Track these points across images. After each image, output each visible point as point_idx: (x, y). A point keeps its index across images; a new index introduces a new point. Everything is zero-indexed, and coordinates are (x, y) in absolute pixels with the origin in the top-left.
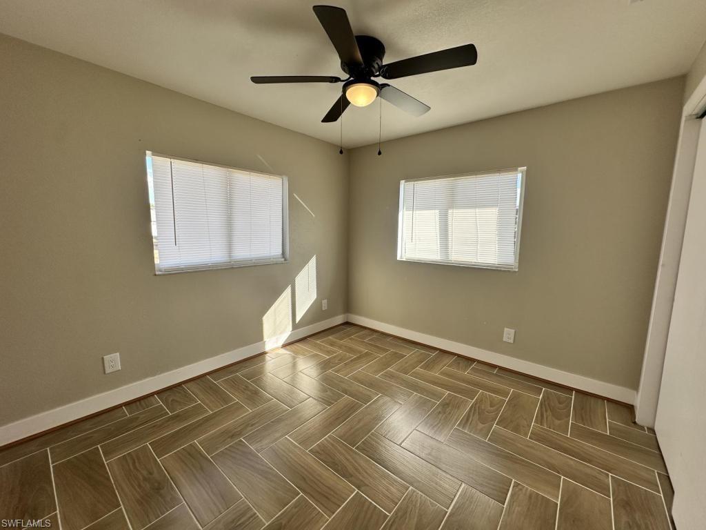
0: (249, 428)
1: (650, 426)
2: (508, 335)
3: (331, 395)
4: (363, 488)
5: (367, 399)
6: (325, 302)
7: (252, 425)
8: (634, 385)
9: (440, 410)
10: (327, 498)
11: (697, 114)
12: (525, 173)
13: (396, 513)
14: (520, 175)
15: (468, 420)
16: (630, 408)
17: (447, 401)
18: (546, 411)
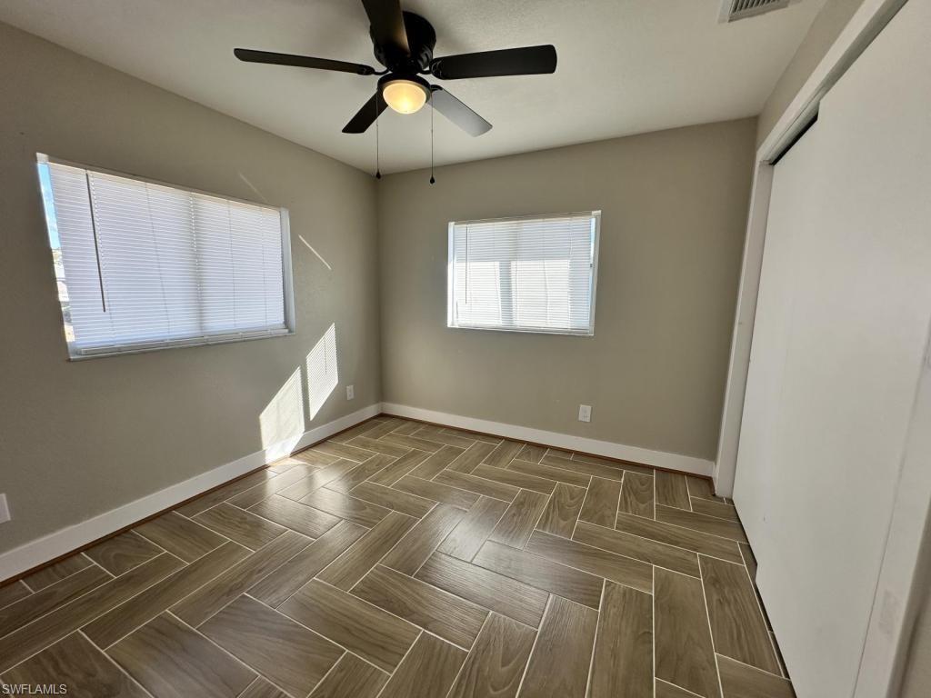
0: (255, 577)
1: (728, 496)
2: (585, 412)
3: (372, 512)
4: (430, 626)
5: (420, 511)
6: (350, 388)
7: (260, 571)
8: (712, 454)
9: (513, 512)
10: (383, 648)
11: (770, 160)
12: (599, 218)
13: (477, 646)
14: (594, 220)
15: (547, 518)
16: (708, 481)
17: (522, 500)
18: (629, 495)
